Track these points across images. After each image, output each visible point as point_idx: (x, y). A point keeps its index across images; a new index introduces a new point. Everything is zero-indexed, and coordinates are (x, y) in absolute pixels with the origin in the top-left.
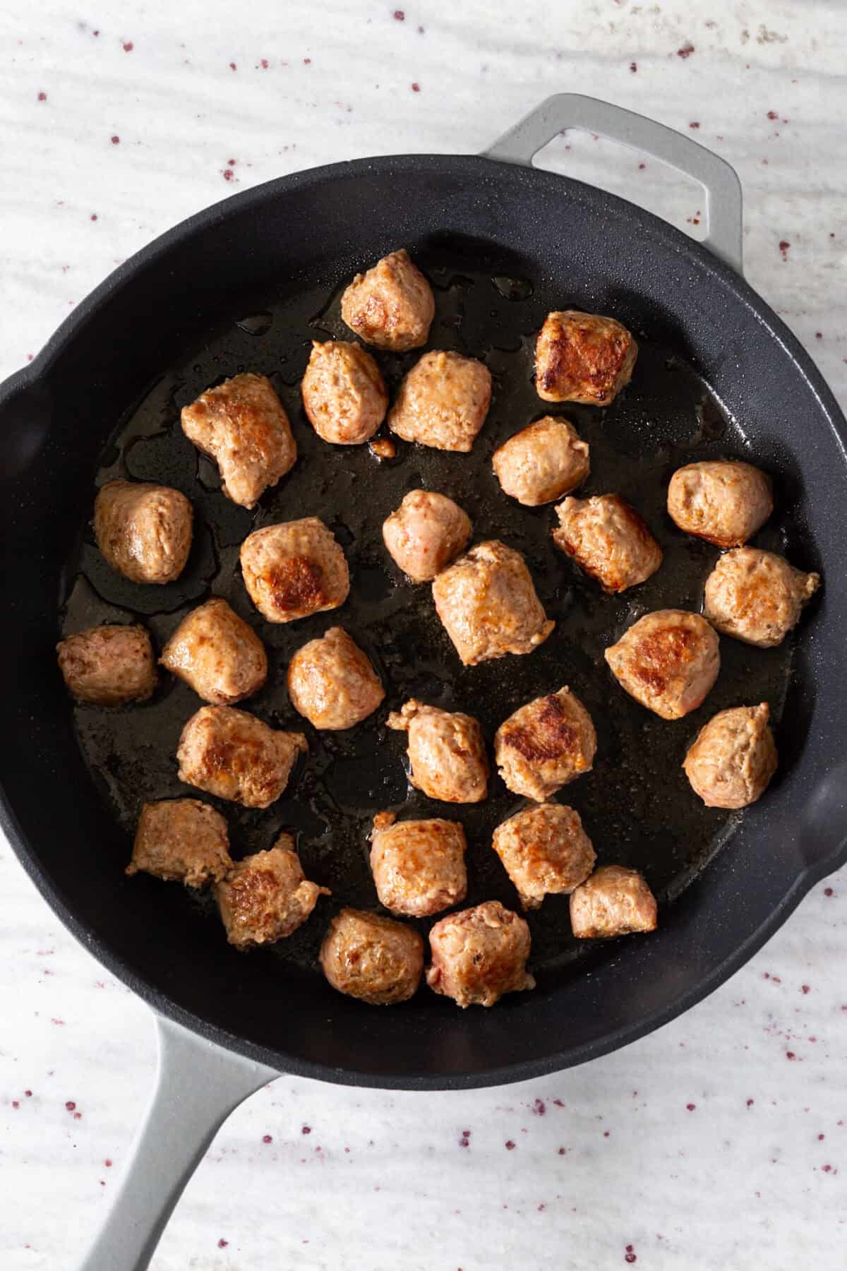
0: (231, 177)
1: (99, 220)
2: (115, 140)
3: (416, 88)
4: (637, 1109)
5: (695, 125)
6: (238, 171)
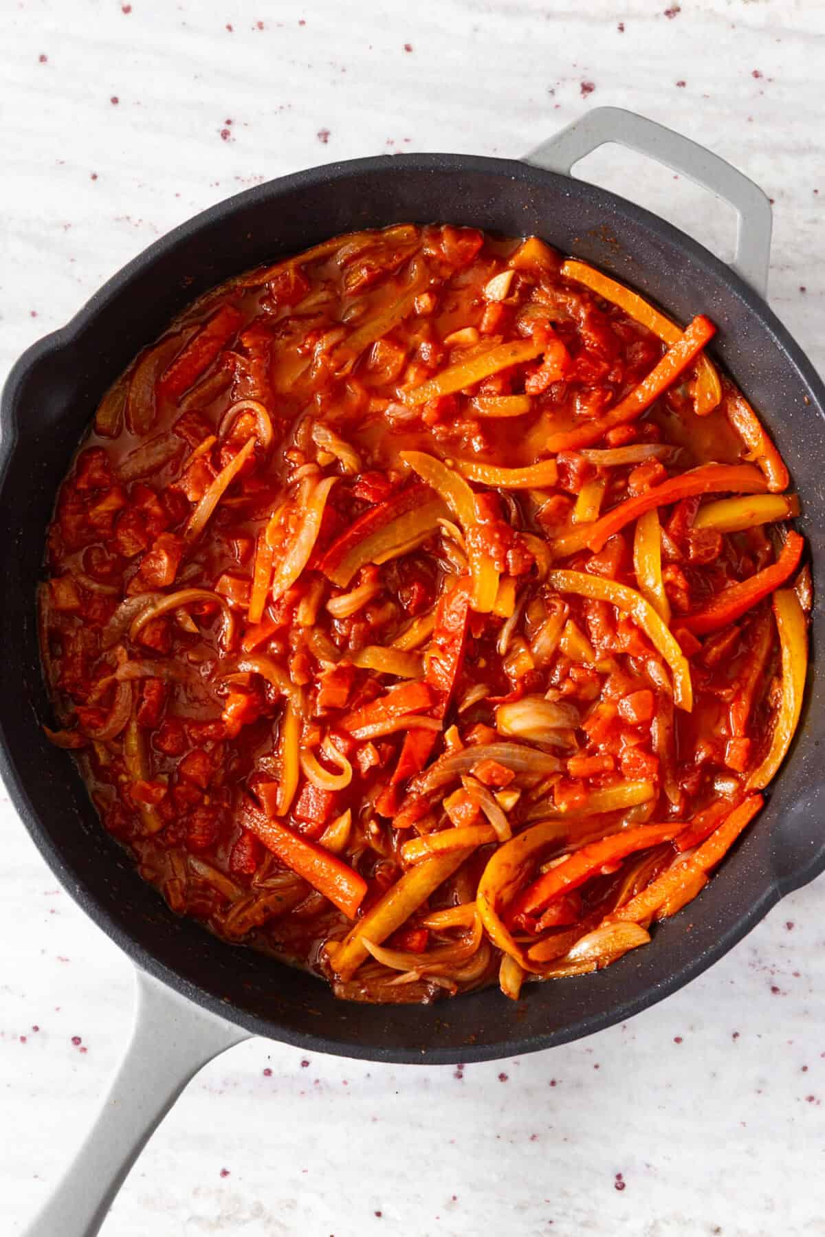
0: (228, 137)
1: (100, 179)
2: (115, 101)
3: (408, 49)
4: (626, 1042)
5: (682, 84)
6: (235, 131)
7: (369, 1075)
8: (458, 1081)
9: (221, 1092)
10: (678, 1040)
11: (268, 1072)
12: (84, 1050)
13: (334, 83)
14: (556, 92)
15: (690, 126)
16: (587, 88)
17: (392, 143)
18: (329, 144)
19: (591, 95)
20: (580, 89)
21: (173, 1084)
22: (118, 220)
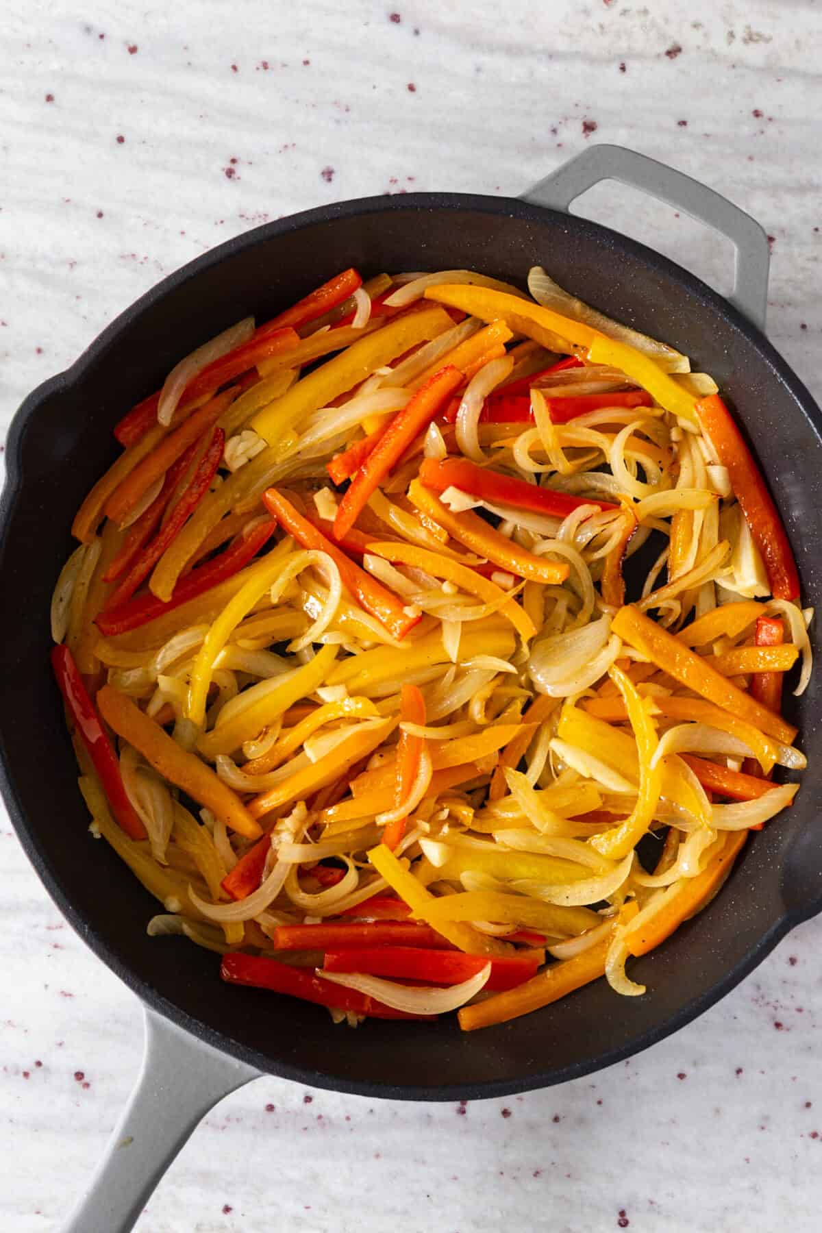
0: (233, 175)
1: (105, 218)
2: (121, 140)
3: (411, 88)
4: (629, 1078)
5: (683, 123)
6: (240, 170)
7: (372, 1111)
8: (461, 1117)
9: (224, 1128)
10: (681, 1076)
11: (271, 1108)
12: (87, 1085)
13: (338, 122)
14: (559, 132)
15: (691, 164)
16: (589, 127)
17: (396, 181)
18: (333, 182)
19: (592, 135)
20: (582, 128)
21: (183, 1125)
22: (123, 257)
